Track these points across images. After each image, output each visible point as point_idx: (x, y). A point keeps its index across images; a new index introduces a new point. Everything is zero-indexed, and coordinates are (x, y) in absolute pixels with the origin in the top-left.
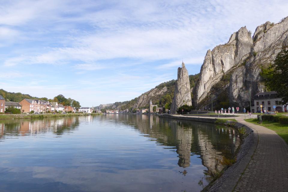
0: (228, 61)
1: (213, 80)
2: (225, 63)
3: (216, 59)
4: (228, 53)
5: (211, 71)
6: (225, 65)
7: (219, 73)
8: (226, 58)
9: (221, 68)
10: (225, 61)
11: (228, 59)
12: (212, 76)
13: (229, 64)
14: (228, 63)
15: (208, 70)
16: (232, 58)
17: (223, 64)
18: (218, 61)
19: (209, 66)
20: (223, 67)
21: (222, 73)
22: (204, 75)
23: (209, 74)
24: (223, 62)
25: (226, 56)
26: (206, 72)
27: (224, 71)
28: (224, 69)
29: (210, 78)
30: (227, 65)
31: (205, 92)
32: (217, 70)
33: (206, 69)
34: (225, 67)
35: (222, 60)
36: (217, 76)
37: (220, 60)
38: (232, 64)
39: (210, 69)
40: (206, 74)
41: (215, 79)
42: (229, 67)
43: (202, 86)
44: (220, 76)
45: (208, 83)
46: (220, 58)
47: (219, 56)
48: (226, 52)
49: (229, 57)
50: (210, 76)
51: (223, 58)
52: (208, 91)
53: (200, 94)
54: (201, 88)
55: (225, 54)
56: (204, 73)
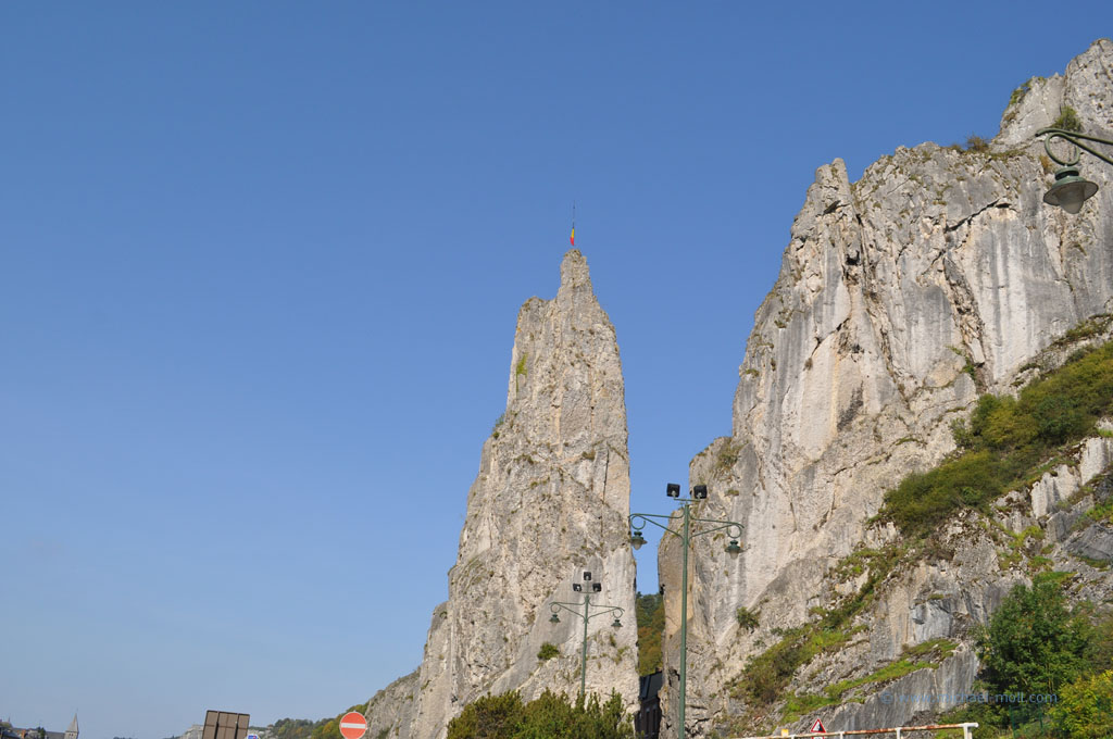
0: (1016, 285)
3: (896, 247)
4: (1011, 215)
5: (857, 349)
6: (986, 312)
7: (938, 378)
8: (994, 257)
9: (956, 339)
10: (987, 281)
11: (1015, 269)
12: (873, 406)
13: (1030, 306)
14: (1018, 302)
15: (829, 341)
16: (1043, 262)
17: (967, 304)
18: (923, 269)
19: (833, 303)
20: (974, 334)
21: (971, 386)
22: (788, 383)
23: (835, 383)
24: (973, 282)
25: (992, 234)
26: (810, 359)
27: (981, 365)
28: (986, 349)
29: (850, 419)
30: (1003, 318)
31: (803, 561)
32: (914, 348)
33: (807, 324)
34: (989, 327)
35: (958, 265)
36: (918, 405)
37: (941, 267)
38: (1053, 312)
39: (842, 330)
40: (803, 375)
41: (896, 437)
42: (1029, 337)
43: (762, 494)
44: (948, 411)
45: (831, 471)
46: (941, 246)
47: (925, 225)
48: (992, 205)
49: (1019, 251)
50: (849, 403)
51: (966, 253)
52: (831, 549)
53: (740, 583)
54: (754, 513)
55: (982, 221)
56: (789, 369)
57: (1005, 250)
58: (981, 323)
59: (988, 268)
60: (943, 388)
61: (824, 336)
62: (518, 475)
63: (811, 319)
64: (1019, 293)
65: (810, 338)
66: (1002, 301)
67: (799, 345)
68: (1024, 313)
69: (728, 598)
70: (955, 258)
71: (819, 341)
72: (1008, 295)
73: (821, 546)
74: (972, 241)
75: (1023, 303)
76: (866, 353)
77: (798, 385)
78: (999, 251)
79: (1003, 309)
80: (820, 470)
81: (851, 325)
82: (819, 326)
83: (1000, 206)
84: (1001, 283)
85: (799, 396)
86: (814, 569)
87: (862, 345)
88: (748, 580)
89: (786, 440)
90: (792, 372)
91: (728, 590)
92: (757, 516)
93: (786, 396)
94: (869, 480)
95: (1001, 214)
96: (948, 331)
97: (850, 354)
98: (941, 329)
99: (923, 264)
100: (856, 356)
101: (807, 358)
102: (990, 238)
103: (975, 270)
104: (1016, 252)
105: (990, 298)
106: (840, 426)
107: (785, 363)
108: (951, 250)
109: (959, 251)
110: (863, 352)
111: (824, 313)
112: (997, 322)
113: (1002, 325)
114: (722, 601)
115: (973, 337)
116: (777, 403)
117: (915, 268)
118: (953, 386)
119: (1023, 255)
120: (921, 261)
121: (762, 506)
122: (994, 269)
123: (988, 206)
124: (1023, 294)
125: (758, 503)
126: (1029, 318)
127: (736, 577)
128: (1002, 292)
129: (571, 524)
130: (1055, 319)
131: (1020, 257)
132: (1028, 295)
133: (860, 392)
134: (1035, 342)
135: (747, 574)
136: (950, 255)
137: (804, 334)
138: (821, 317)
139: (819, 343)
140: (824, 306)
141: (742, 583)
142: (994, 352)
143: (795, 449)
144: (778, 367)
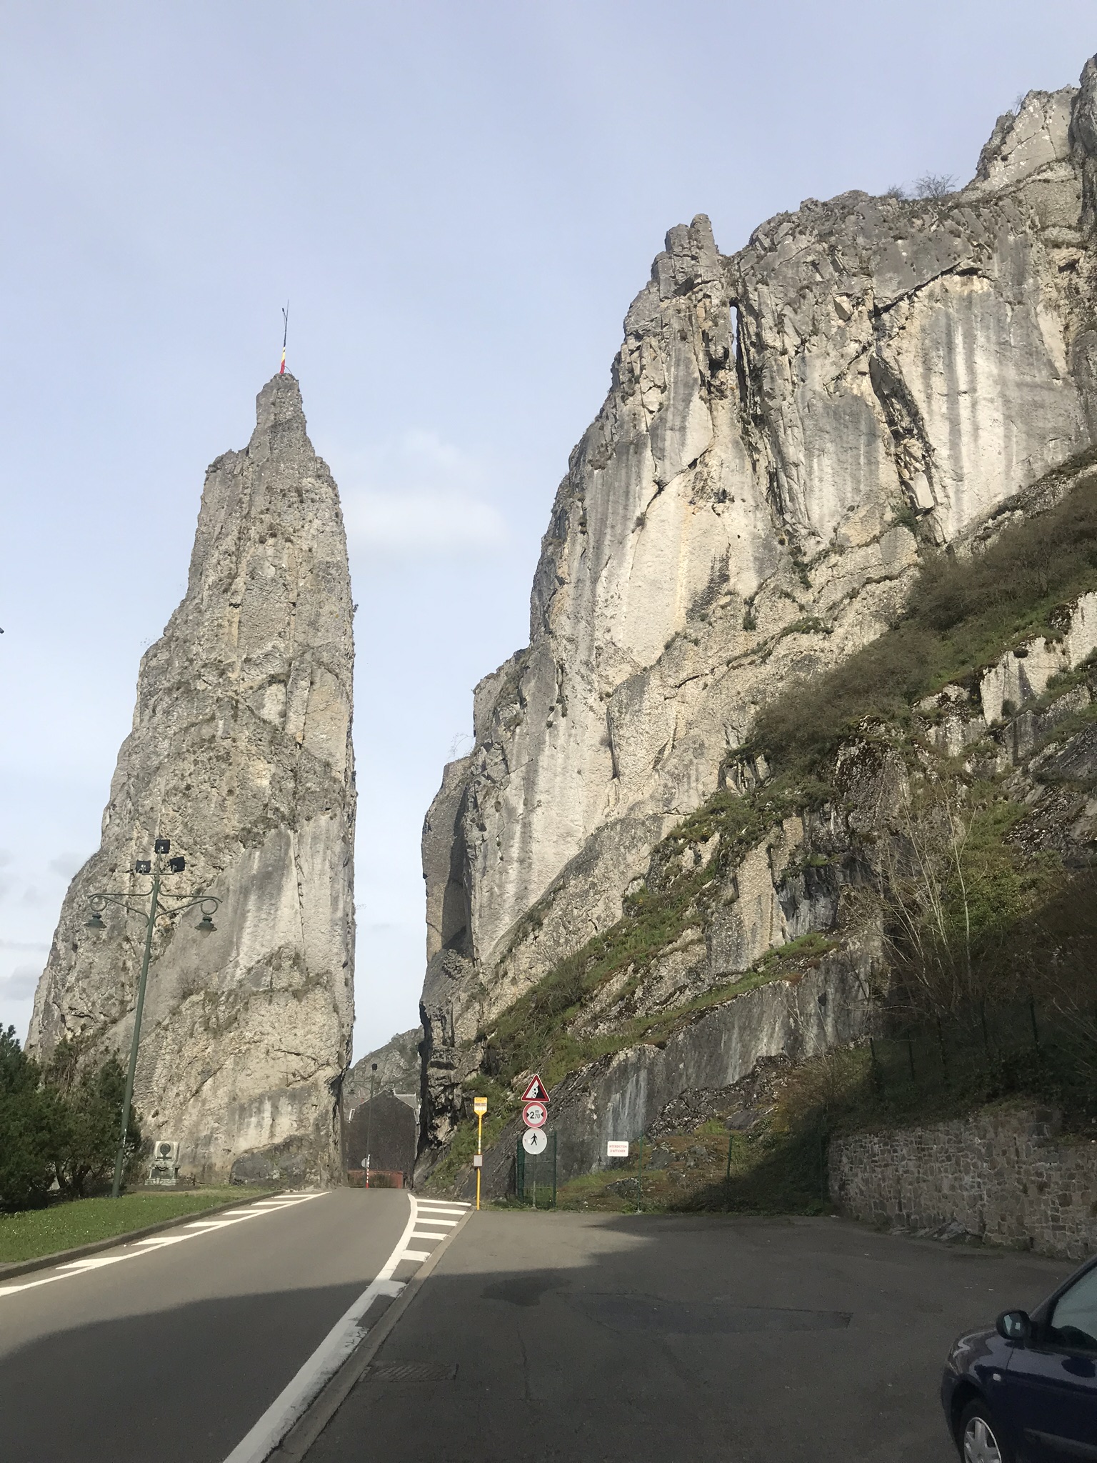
0: (986, 388)
1: (754, 639)
2: (941, 406)
3: (791, 341)
4: (979, 286)
5: (723, 496)
6: (937, 432)
7: (854, 533)
8: (950, 348)
9: (888, 475)
10: (938, 384)
11: (985, 365)
12: (745, 582)
13: (1009, 418)
14: (990, 415)
15: (676, 485)
16: (1033, 353)
17: (906, 422)
18: (834, 372)
19: (683, 429)
20: (918, 465)
21: (908, 543)
22: (607, 551)
23: (685, 549)
24: (916, 389)
25: (948, 316)
26: (644, 514)
27: (928, 512)
28: (937, 488)
29: (709, 603)
30: (966, 439)
31: (622, 821)
32: (816, 490)
33: (639, 462)
34: (942, 453)
35: (892, 364)
36: (819, 576)
37: (865, 368)
38: (1050, 425)
39: (699, 468)
40: (632, 539)
41: (782, 625)
42: (1009, 466)
43: (562, 723)
44: (869, 581)
45: (671, 681)
46: (864, 337)
47: (838, 308)
48: (950, 271)
49: (993, 338)
50: (706, 578)
51: (905, 344)
52: (668, 802)
53: (521, 861)
54: (547, 751)
55: (931, 296)
56: (609, 531)
57: (970, 338)
58: (928, 449)
59: (941, 366)
60: (860, 546)
61: (667, 479)
62: (167, 713)
63: (648, 454)
64: (992, 401)
65: (645, 483)
66: (964, 413)
67: (627, 493)
68: (1000, 431)
69: (501, 886)
70: (888, 354)
71: (661, 486)
72: (974, 405)
73: (652, 797)
74: (914, 327)
75: (999, 416)
76: (738, 502)
77: (624, 555)
78: (959, 340)
79: (965, 426)
80: (654, 681)
81: (712, 461)
82: (659, 463)
83: (962, 273)
84: (963, 387)
85: (625, 571)
86: (640, 833)
87: (732, 491)
88: (534, 857)
89: (601, 638)
90: (613, 535)
91: (501, 873)
92: (552, 757)
93: (604, 573)
94: (734, 692)
95: (964, 284)
96: (872, 462)
97: (710, 505)
98: (862, 460)
99: (834, 363)
100: (720, 507)
101: (638, 514)
102: (943, 321)
103: (920, 370)
104: (988, 338)
105: (944, 410)
106: (691, 614)
107: (603, 521)
108: (882, 343)
109: (893, 343)
110: (732, 500)
111: (667, 443)
112: (954, 445)
113: (964, 450)
114: (491, 891)
115: (917, 470)
116: (588, 583)
117: (820, 373)
118: (878, 542)
119: (1000, 344)
120: (830, 360)
121: (561, 742)
122: (950, 366)
123: (943, 273)
124: (999, 402)
125: (555, 736)
126: (1007, 437)
127: (515, 852)
128: (964, 401)
129: (243, 783)
130: (1052, 436)
131: (994, 347)
132: (1007, 402)
133: (725, 561)
134: (1018, 474)
135: (535, 847)
136: (879, 350)
137: (634, 476)
138: (663, 450)
139: (660, 490)
140: (669, 433)
141: (524, 861)
142: (951, 492)
143: (616, 652)
144: (590, 529)
